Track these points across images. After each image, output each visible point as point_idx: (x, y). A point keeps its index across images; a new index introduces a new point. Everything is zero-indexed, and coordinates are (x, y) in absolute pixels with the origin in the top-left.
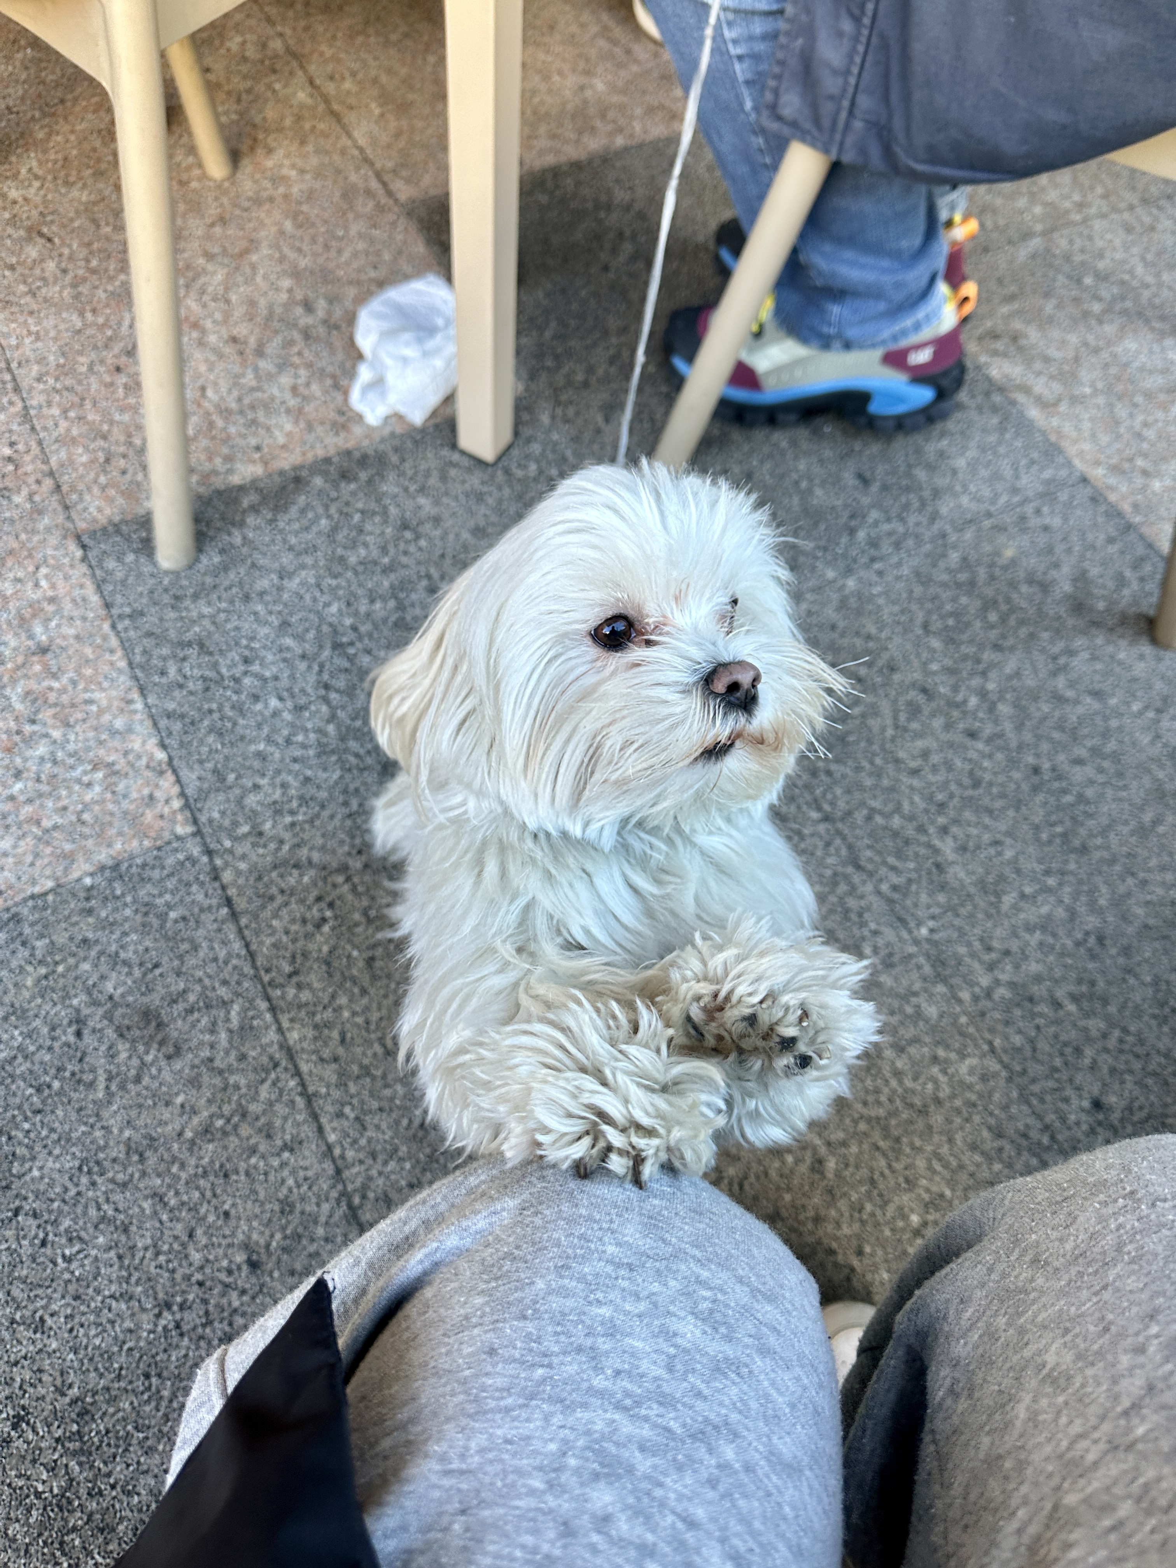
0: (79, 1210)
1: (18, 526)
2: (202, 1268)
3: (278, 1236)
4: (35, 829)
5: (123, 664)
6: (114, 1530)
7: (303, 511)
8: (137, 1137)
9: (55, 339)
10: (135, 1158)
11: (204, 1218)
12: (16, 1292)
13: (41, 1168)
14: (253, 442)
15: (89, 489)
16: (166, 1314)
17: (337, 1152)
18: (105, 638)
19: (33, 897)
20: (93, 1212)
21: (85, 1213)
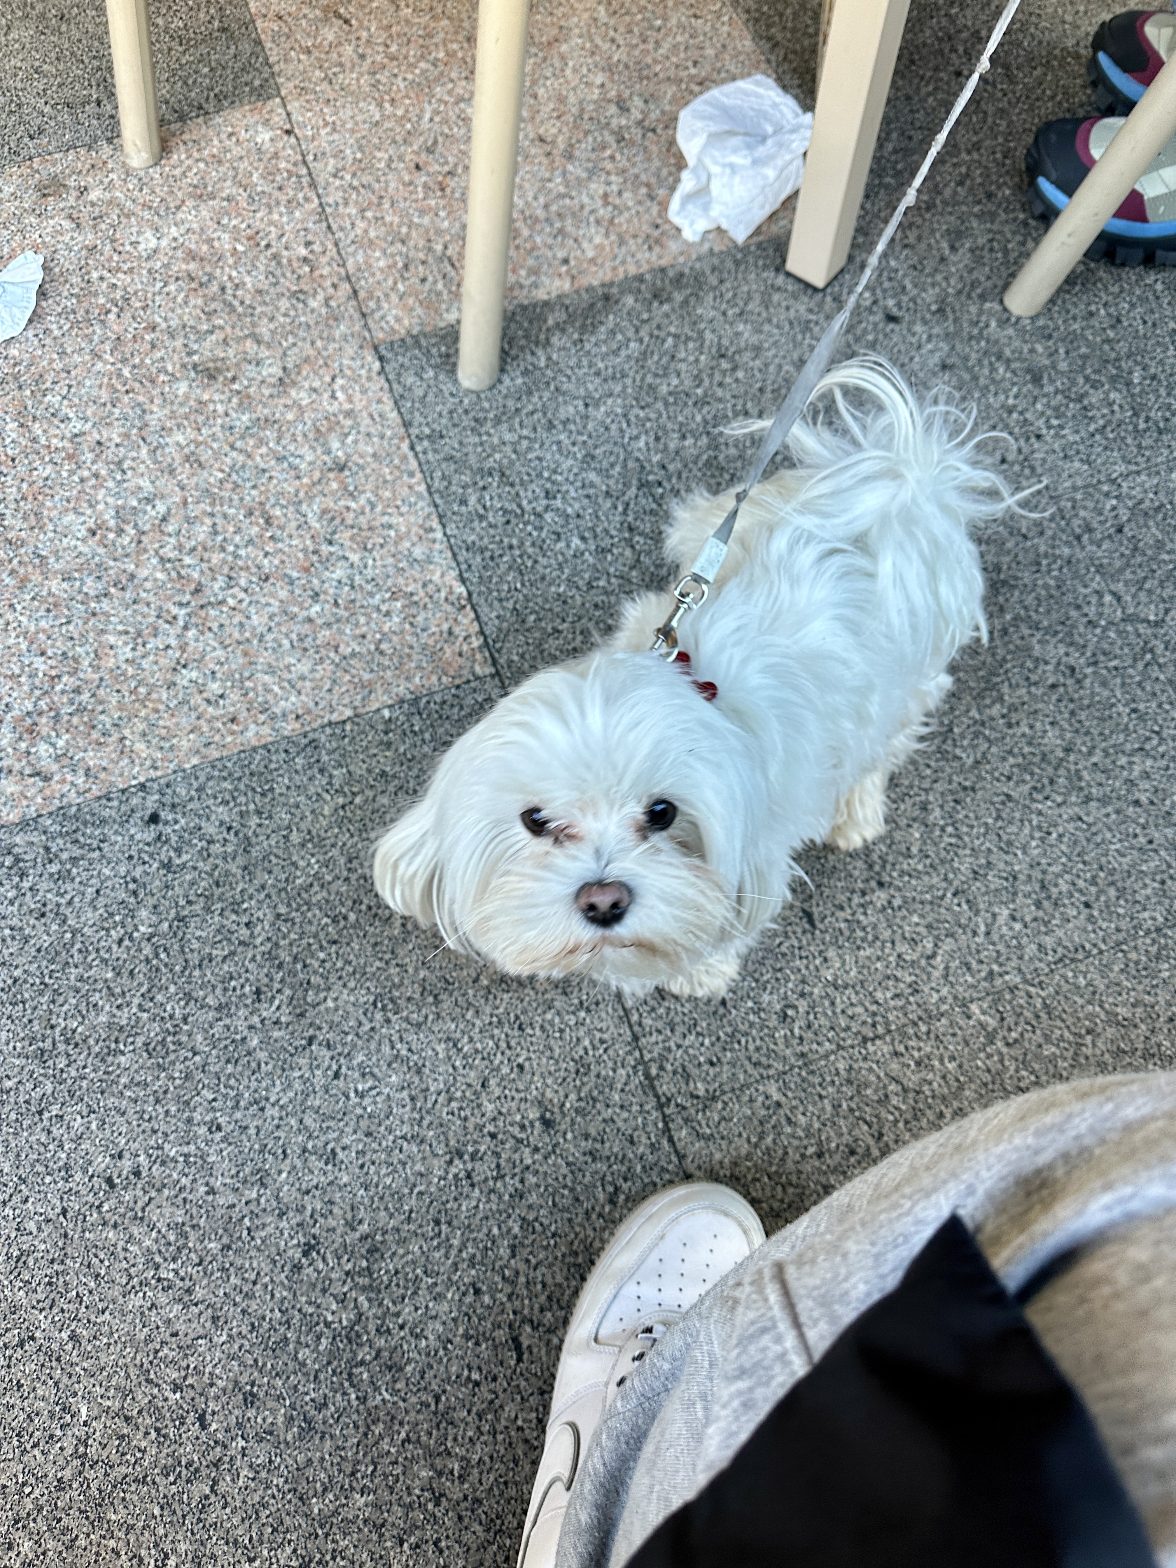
0: (373, 1046)
1: (315, 332)
2: (494, 1119)
3: (573, 1096)
4: (332, 655)
5: (422, 488)
6: (401, 1369)
7: (613, 332)
8: (432, 978)
9: (353, 131)
10: (431, 999)
11: (498, 1069)
12: (308, 1121)
13: (336, 999)
14: (561, 254)
15: (387, 296)
16: (456, 1161)
17: (635, 1018)
18: (404, 458)
19: (330, 724)
20: (386, 1049)
21: (379, 1051)
